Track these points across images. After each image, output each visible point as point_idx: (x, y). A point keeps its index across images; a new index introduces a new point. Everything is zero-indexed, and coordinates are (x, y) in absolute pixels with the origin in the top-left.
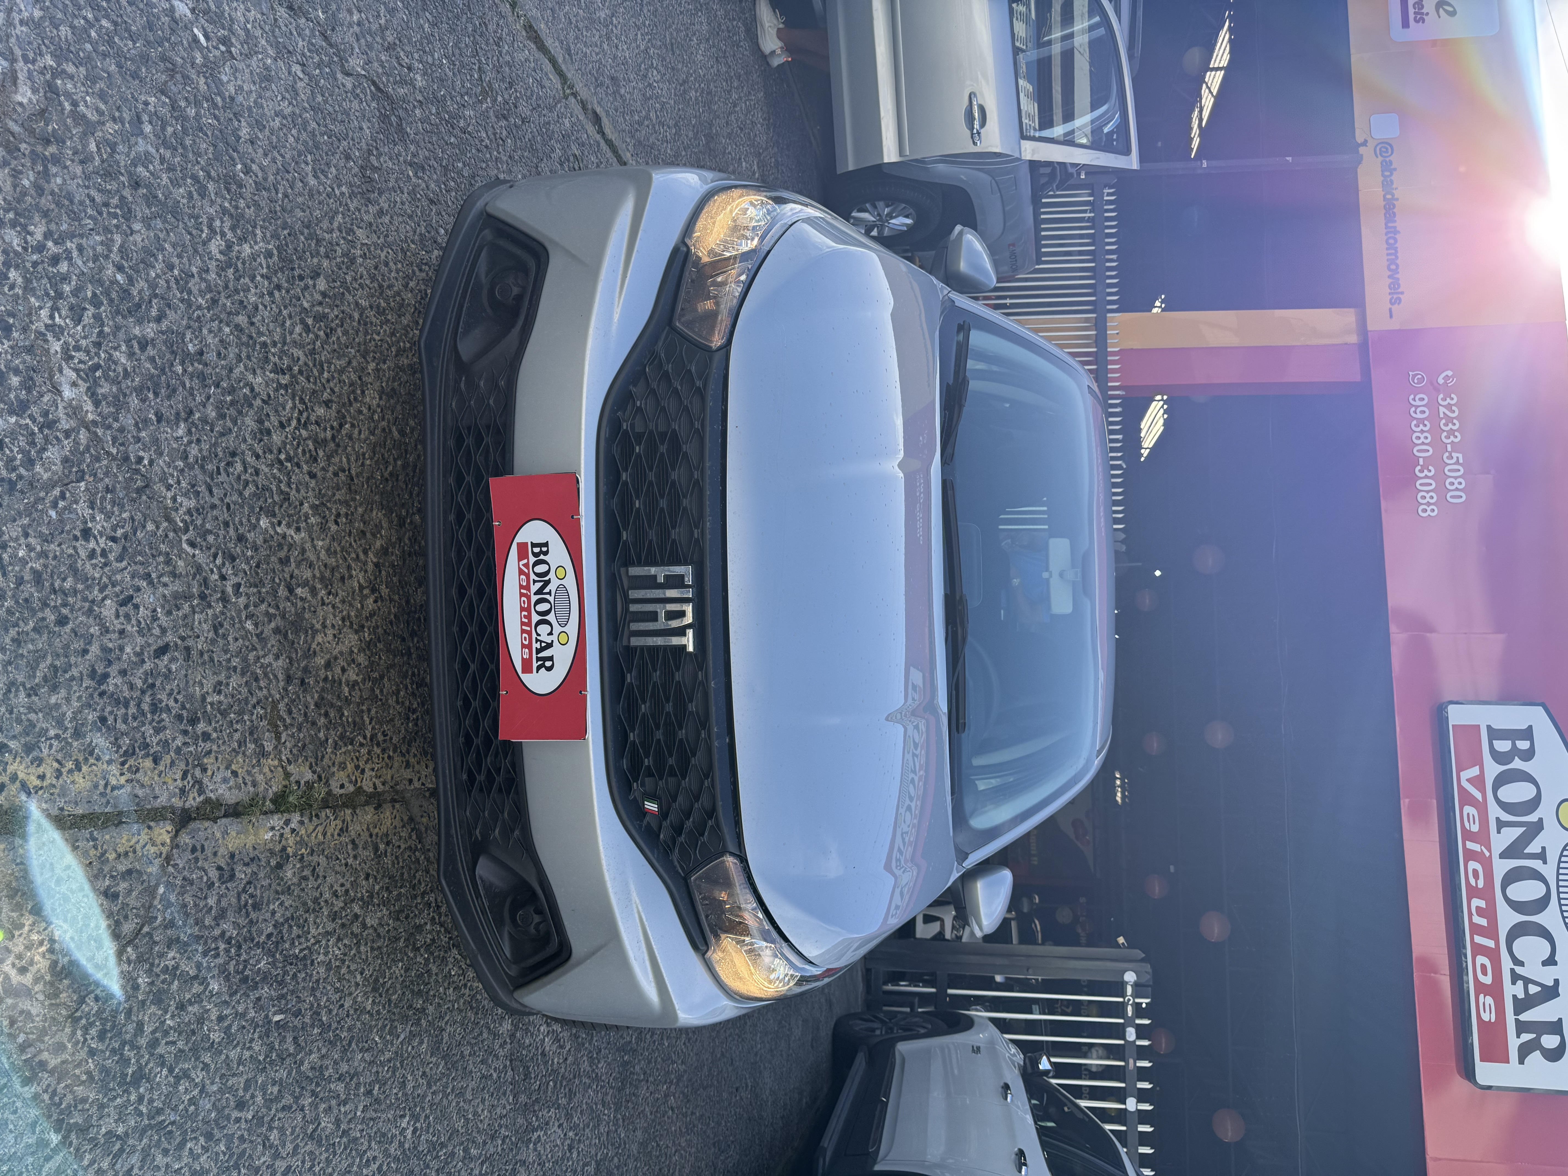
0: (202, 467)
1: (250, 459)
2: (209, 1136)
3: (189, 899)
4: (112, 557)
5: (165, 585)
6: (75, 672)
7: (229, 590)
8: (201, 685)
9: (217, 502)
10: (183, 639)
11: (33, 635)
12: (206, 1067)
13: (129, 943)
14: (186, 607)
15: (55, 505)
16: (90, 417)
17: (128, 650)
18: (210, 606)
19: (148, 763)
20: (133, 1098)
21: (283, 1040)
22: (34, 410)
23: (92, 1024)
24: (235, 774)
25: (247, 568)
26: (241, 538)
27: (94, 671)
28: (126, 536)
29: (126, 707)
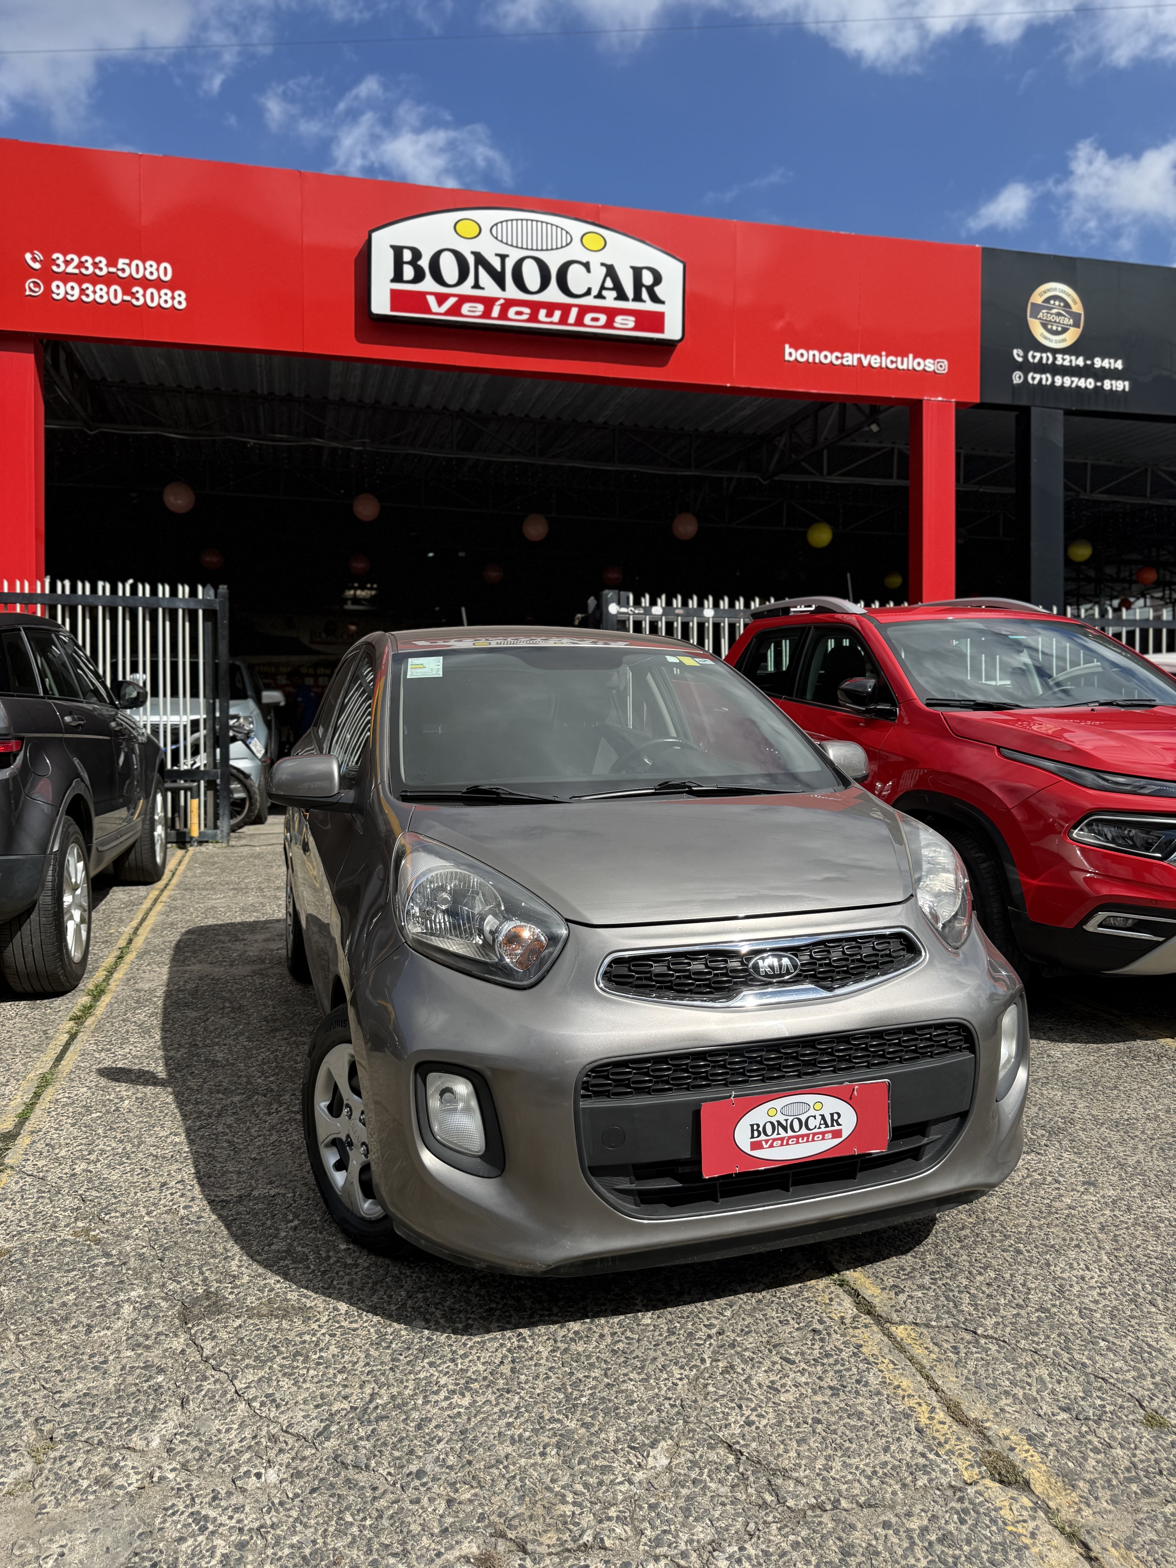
0: (643, 1368)
1: (609, 1340)
2: (1048, 1265)
3: (928, 1307)
4: (753, 1406)
5: (743, 1370)
6: (842, 1405)
7: (714, 1331)
8: (790, 1333)
9: (659, 1353)
10: (770, 1351)
11: (840, 1433)
12: (1012, 1275)
13: (975, 1333)
14: (747, 1354)
15: (747, 1446)
16: (670, 1442)
17: (803, 1380)
18: (735, 1340)
19: (864, 1349)
20: (1055, 1310)
21: (966, 1237)
22: (693, 1475)
23: (1034, 1342)
24: (831, 1300)
25: (690, 1324)
26: (671, 1332)
27: (832, 1395)
28: (732, 1401)
29: (841, 1371)
